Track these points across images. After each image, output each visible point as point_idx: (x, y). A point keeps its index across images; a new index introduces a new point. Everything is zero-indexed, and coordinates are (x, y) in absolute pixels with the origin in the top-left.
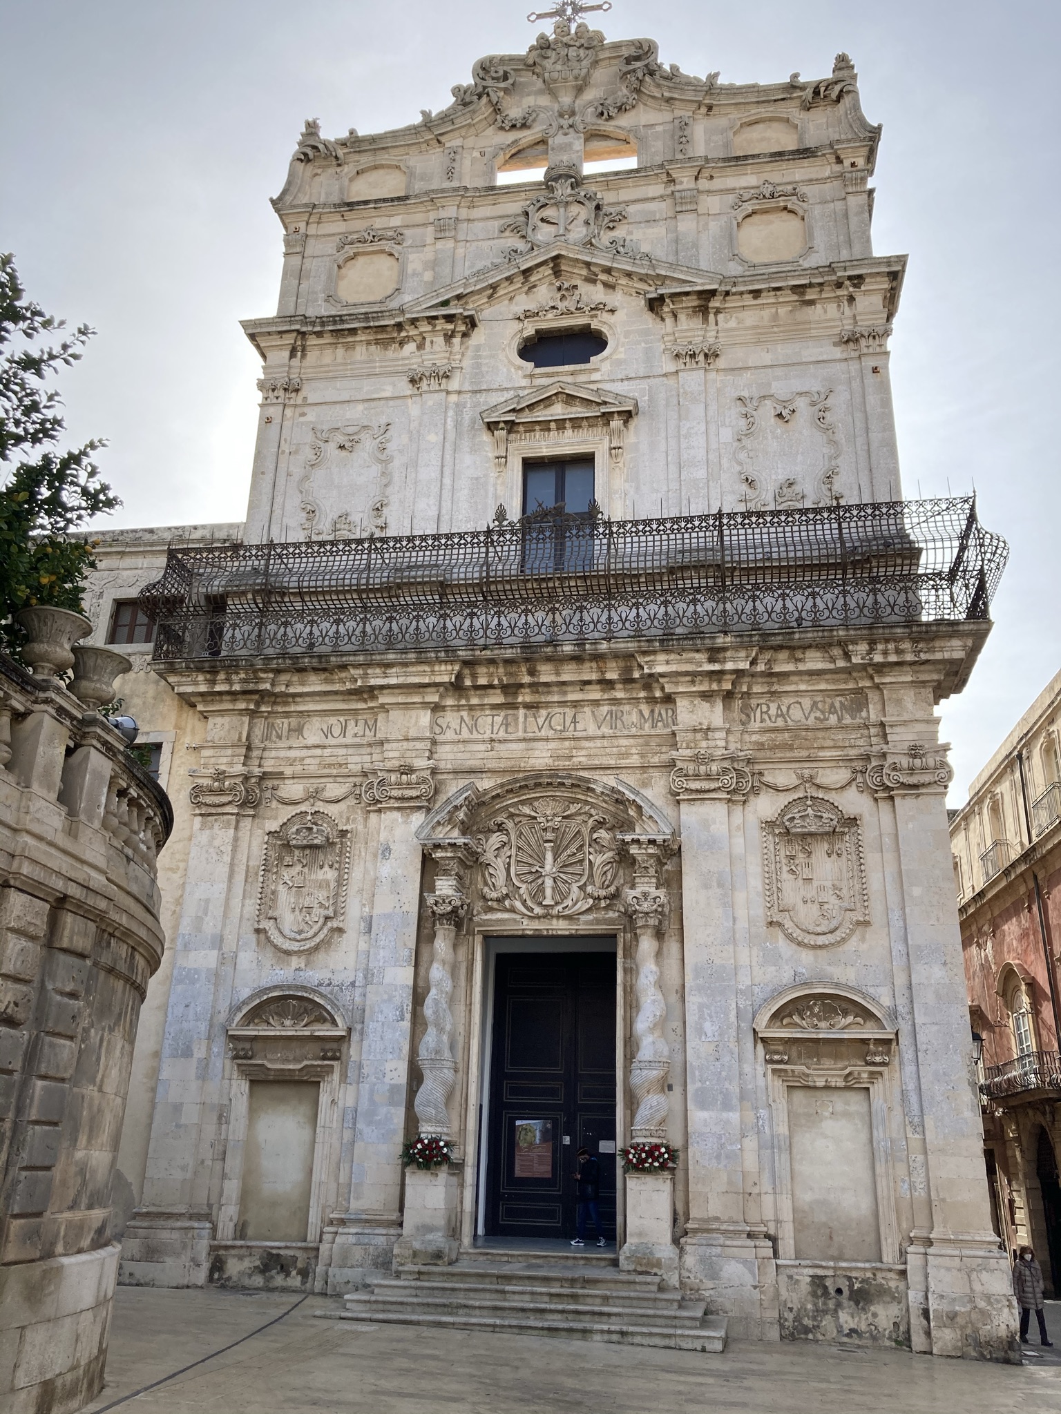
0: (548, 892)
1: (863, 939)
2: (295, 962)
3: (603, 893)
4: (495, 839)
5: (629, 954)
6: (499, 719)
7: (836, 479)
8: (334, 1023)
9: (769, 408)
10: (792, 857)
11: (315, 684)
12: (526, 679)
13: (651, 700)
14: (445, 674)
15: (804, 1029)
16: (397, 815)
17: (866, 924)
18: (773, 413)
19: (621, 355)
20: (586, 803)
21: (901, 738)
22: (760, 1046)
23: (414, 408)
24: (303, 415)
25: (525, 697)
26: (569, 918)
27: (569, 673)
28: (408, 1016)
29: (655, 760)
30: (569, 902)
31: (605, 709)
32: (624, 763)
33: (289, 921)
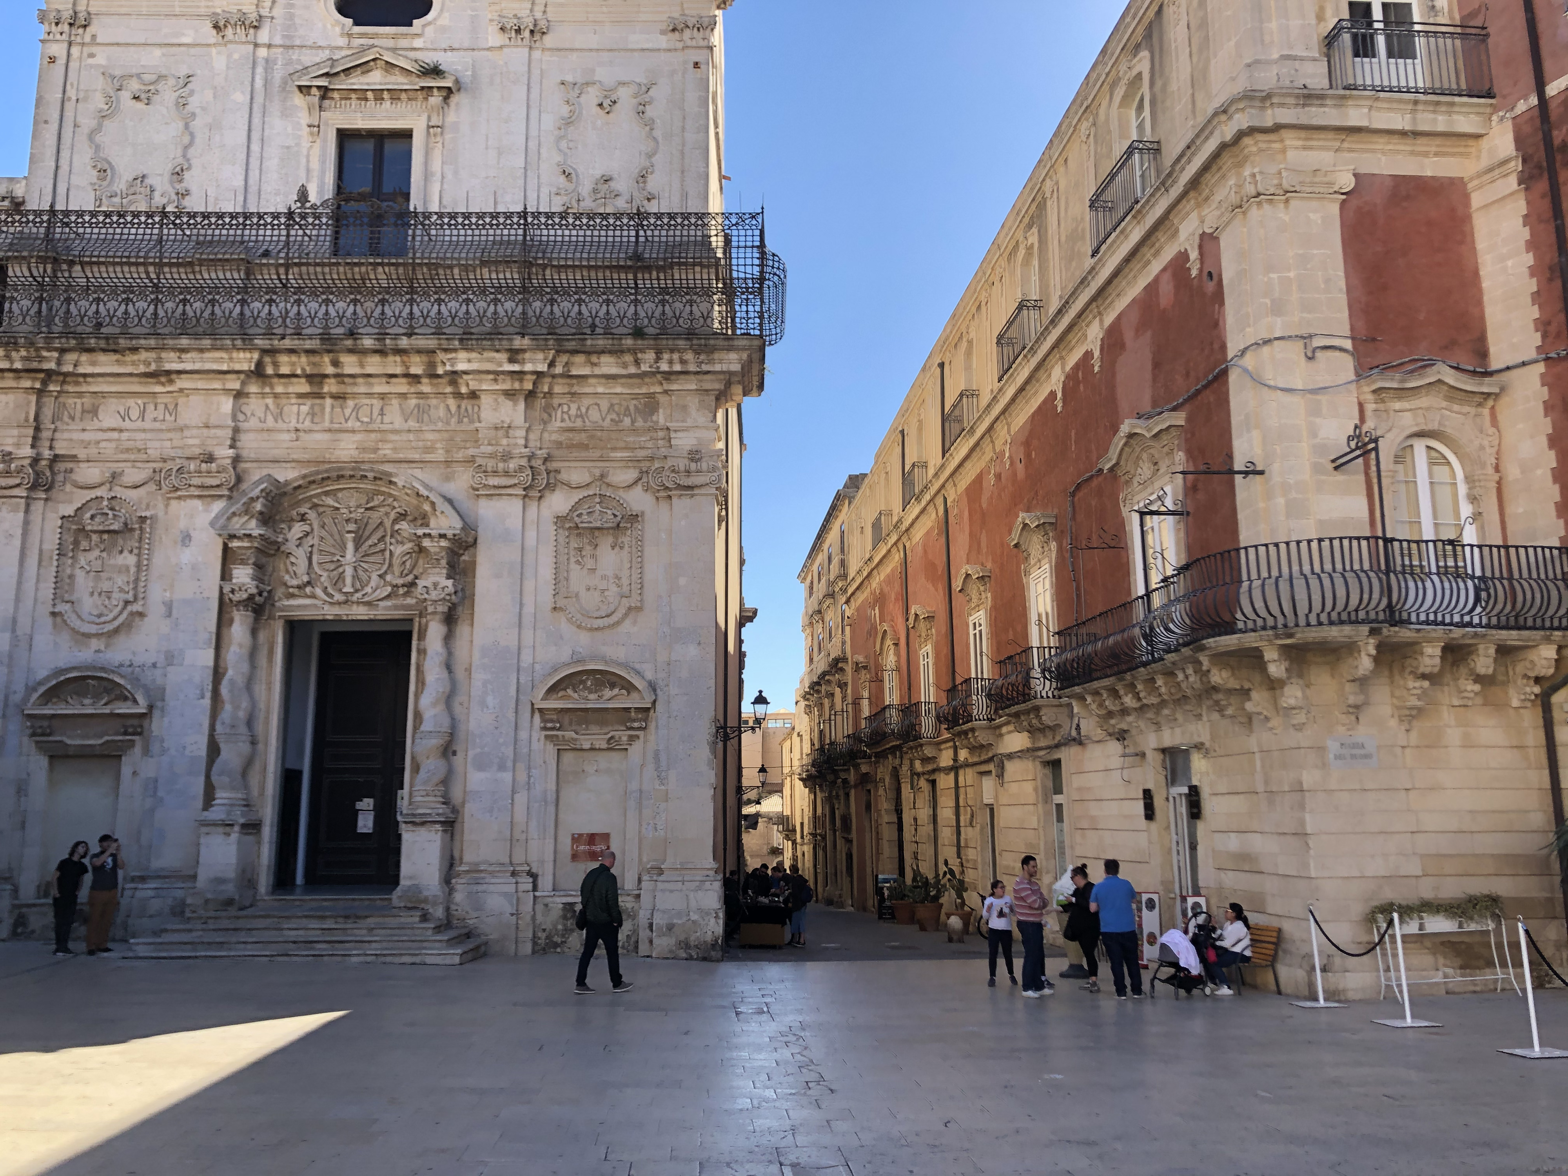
0: (349, 580)
1: (635, 623)
2: (95, 644)
3: (400, 581)
4: (298, 529)
5: (422, 636)
6: (305, 409)
7: (650, 178)
8: (135, 701)
9: (592, 96)
10: (580, 550)
11: (106, 363)
12: (330, 370)
13: (458, 395)
14: (245, 360)
15: (573, 700)
16: (197, 503)
17: (639, 609)
18: (597, 101)
19: (445, 20)
20: (390, 495)
21: (684, 441)
22: (537, 716)
23: (219, 59)
24: (92, 55)
25: (330, 386)
26: (369, 604)
27: (374, 364)
28: (208, 695)
29: (460, 455)
30: (368, 590)
31: (413, 402)
32: (429, 457)
33: (89, 604)
